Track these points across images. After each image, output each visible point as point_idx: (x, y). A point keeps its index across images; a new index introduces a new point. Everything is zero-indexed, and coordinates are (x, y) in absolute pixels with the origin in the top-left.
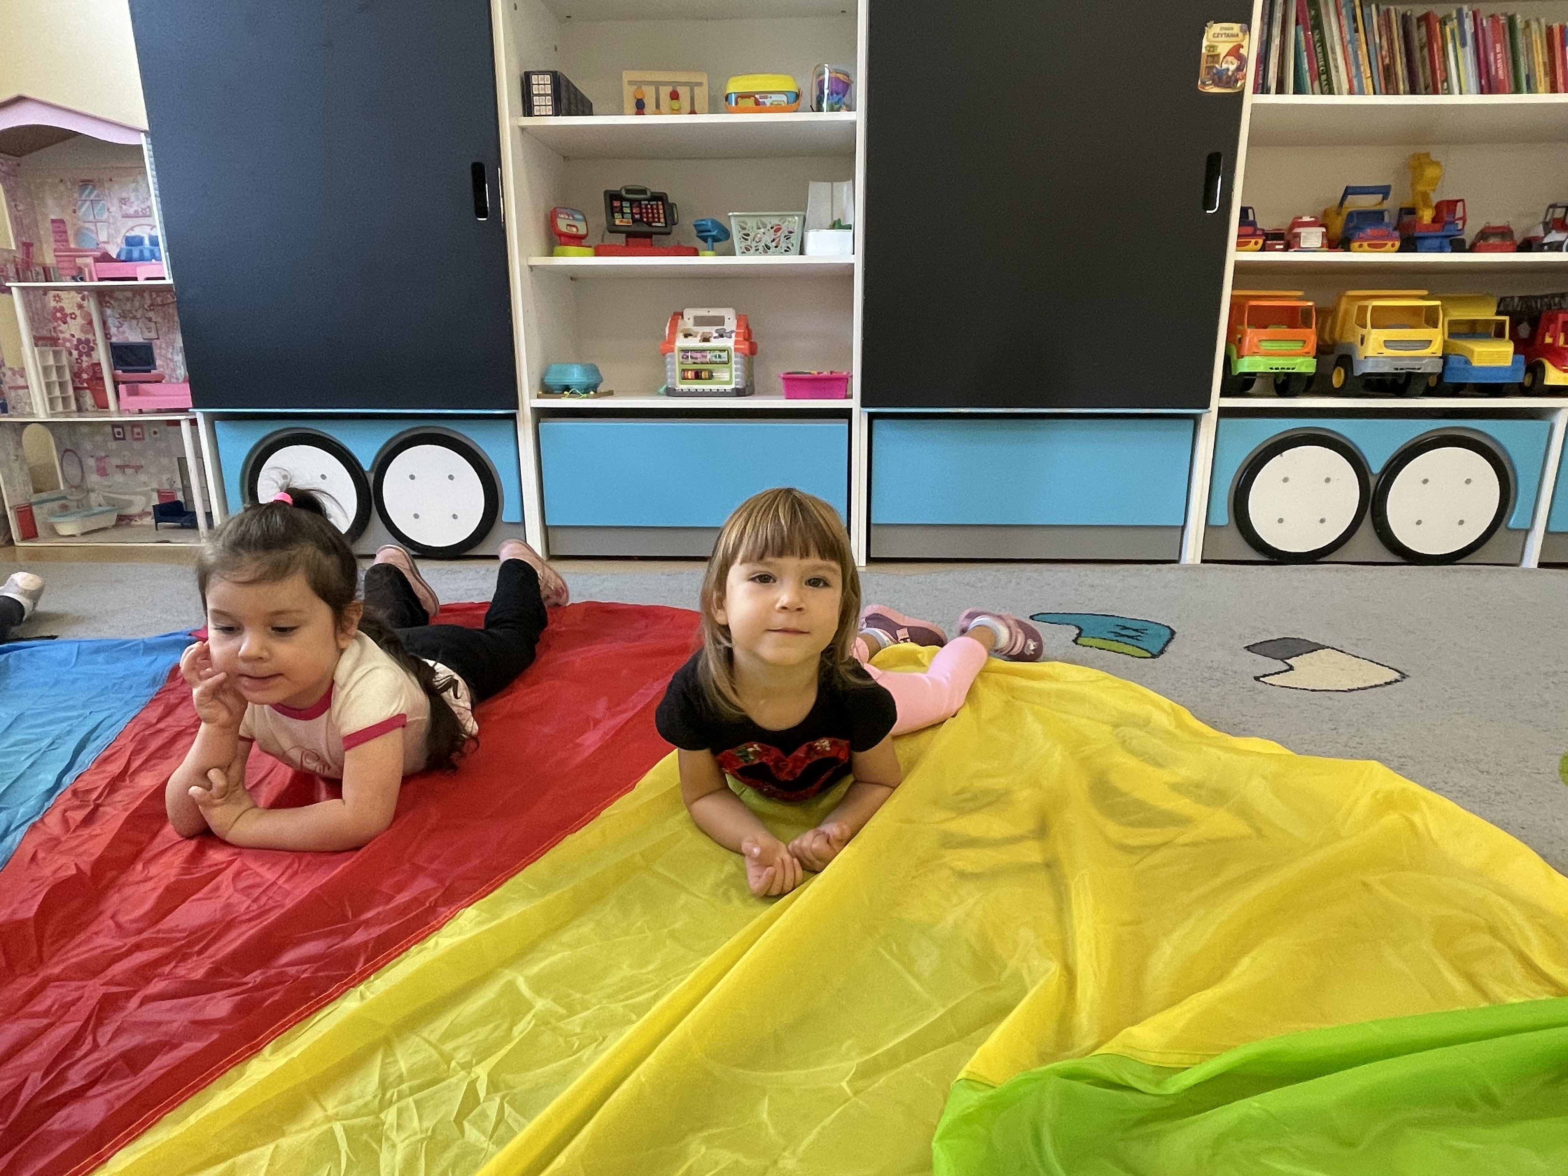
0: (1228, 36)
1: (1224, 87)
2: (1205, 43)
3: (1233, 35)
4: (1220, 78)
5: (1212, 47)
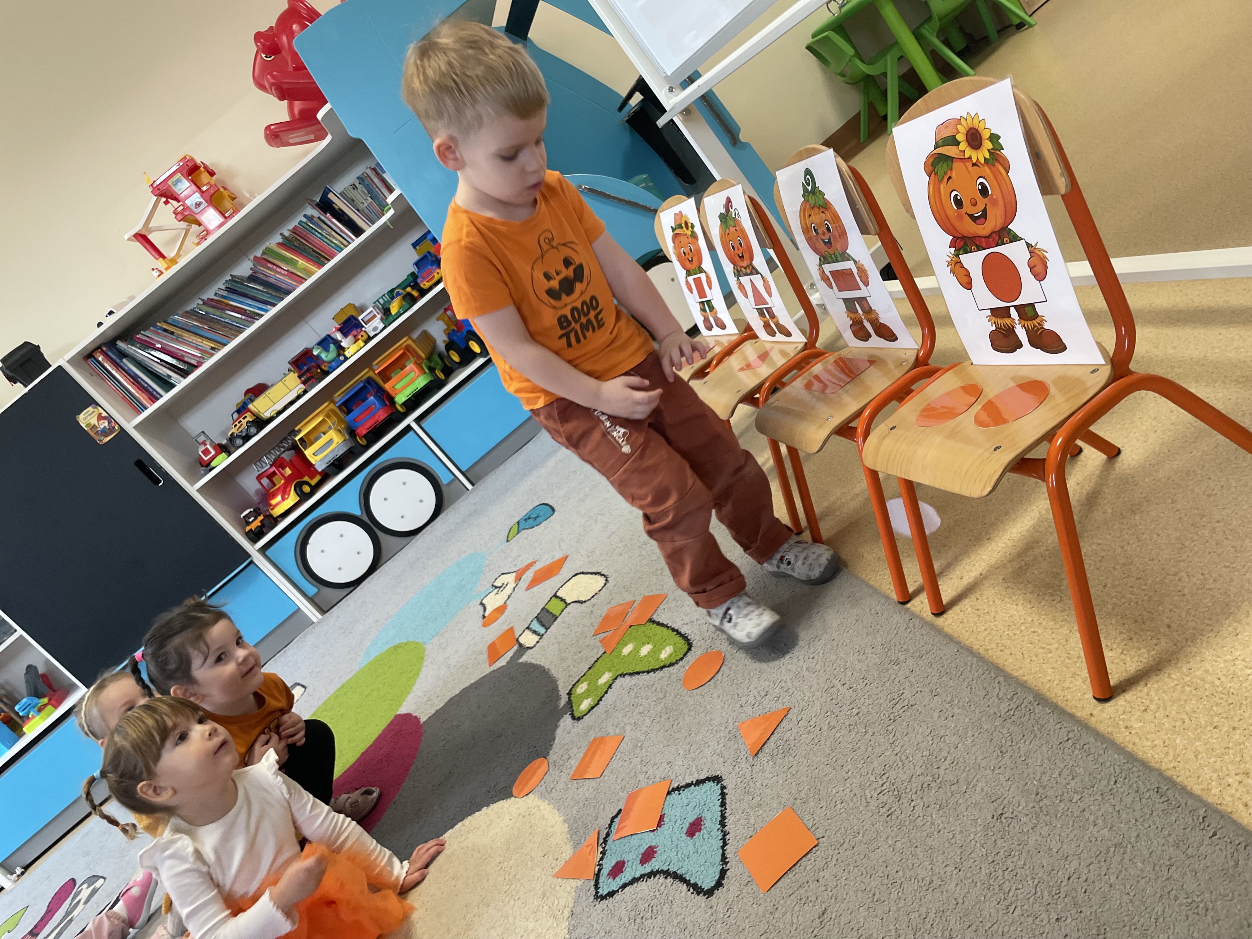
0: (90, 415)
1: (111, 434)
2: (83, 426)
3: (92, 413)
4: (105, 432)
5: (87, 425)
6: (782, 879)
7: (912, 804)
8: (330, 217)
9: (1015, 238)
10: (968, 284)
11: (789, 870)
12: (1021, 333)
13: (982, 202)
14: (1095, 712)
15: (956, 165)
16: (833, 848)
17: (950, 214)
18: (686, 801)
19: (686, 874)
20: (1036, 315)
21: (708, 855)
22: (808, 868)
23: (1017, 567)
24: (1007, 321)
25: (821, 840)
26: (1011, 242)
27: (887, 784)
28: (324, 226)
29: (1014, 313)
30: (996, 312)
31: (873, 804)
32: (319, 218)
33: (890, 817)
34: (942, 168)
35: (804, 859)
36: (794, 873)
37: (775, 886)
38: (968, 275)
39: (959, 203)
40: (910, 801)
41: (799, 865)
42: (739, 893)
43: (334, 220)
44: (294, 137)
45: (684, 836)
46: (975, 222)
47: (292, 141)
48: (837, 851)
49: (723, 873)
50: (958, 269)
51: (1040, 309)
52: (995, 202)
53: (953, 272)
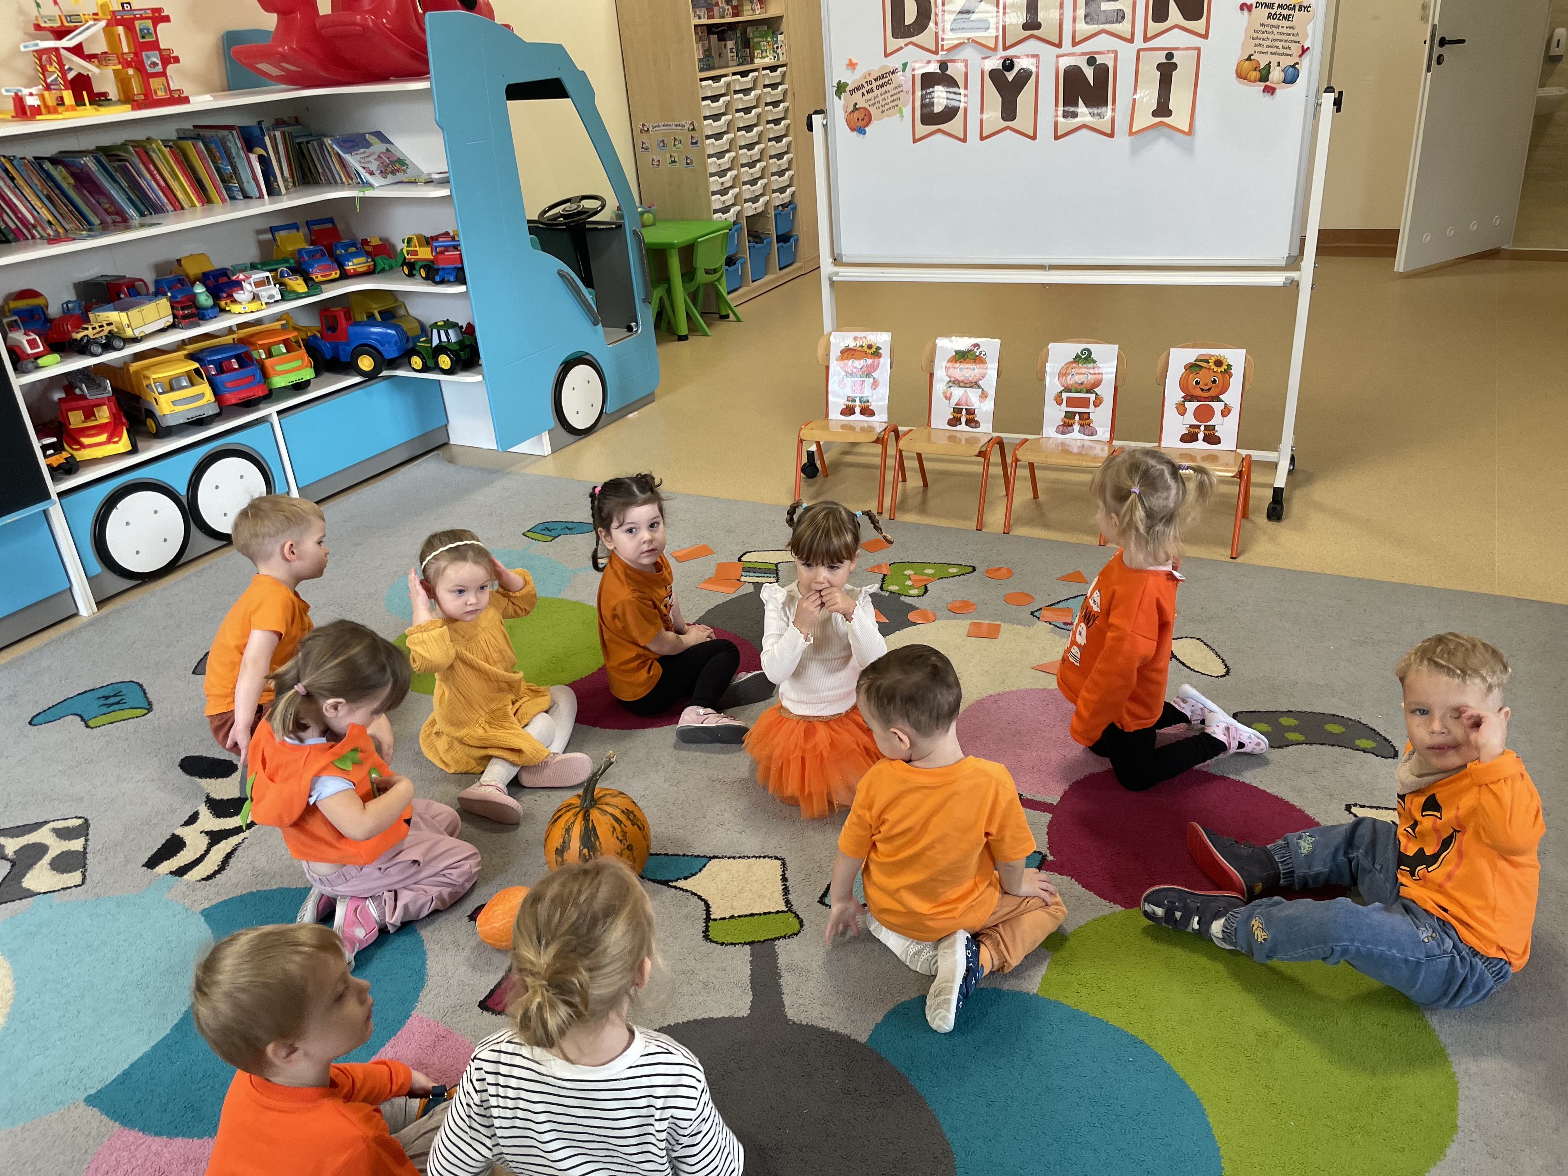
9: (1221, 400)
10: (1183, 414)
12: (1201, 436)
13: (1211, 385)
15: (1203, 370)
17: (1190, 386)
20: (1213, 429)
24: (1197, 430)
26: (1217, 401)
29: (1202, 428)
30: (1191, 426)
34: (1194, 369)
38: (1185, 410)
39: (1197, 383)
46: (1201, 391)
50: (1181, 408)
51: (1216, 428)
52: (1217, 386)
53: (1177, 408)
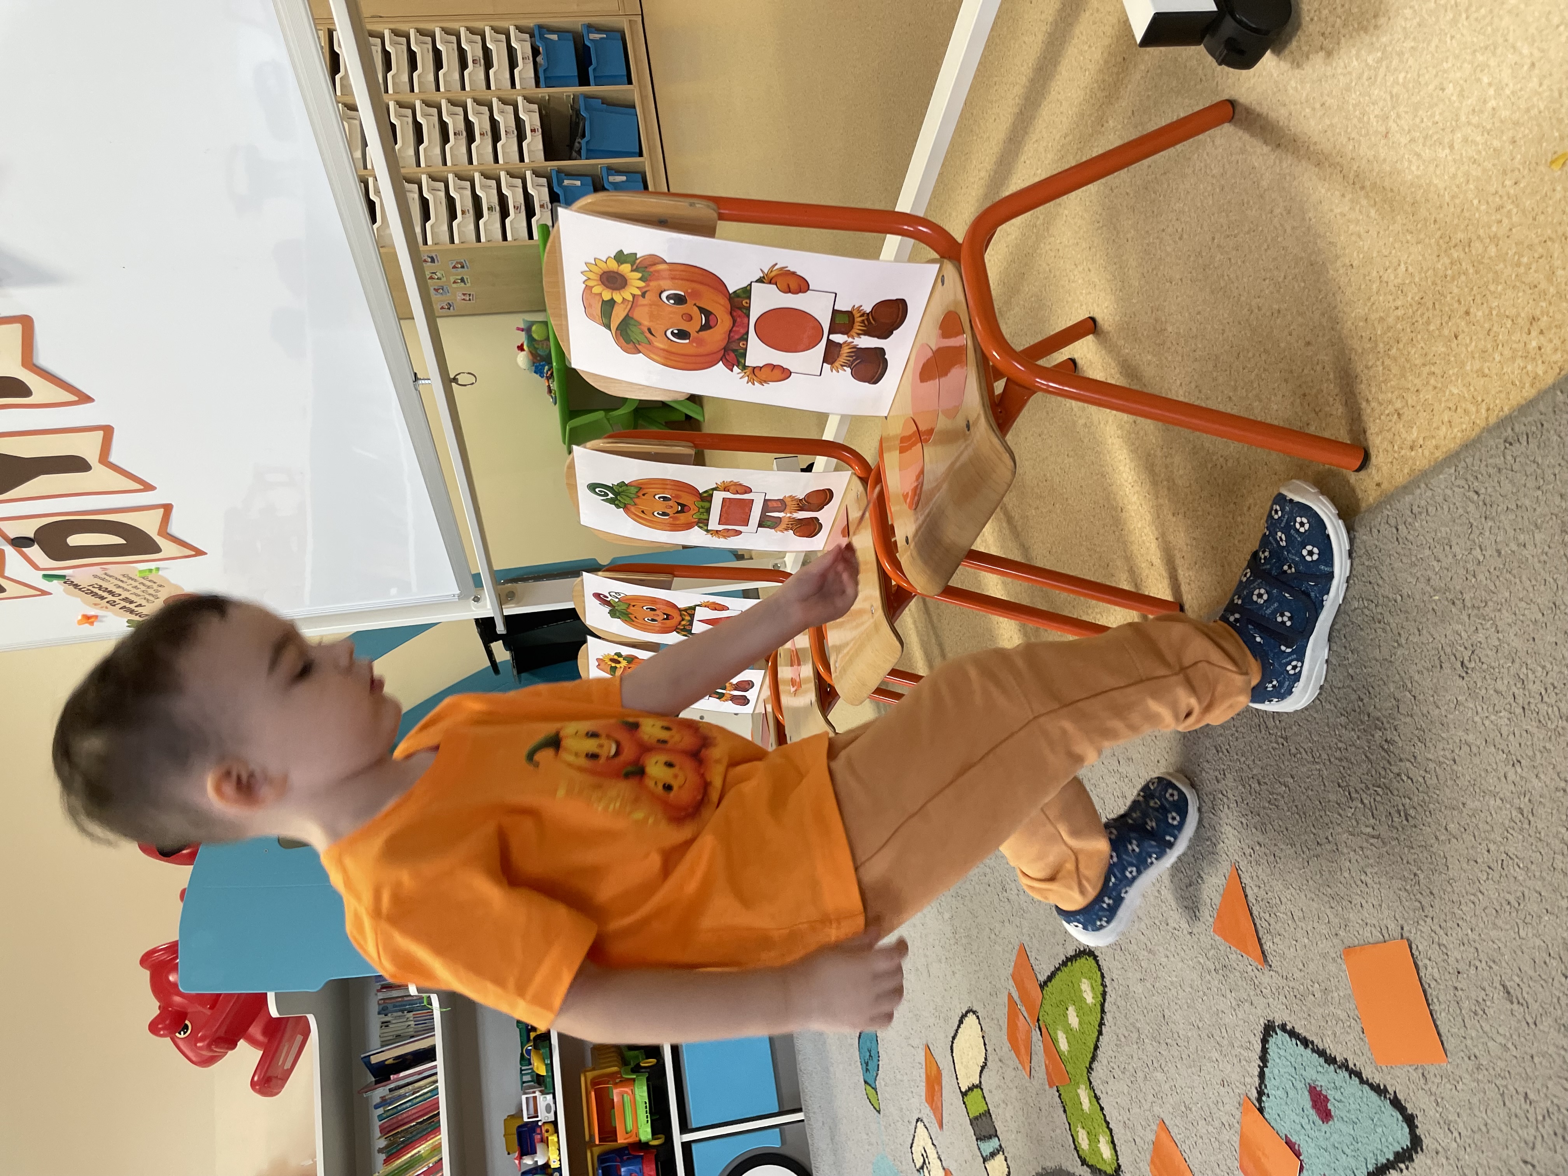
6: (1438, 1023)
7: (1405, 778)
8: (395, 1076)
9: (746, 292)
10: (784, 374)
11: (1428, 1005)
12: (867, 342)
13: (690, 308)
14: (1377, 479)
15: (636, 316)
16: (1421, 922)
17: (694, 351)
18: (1280, 1093)
19: (1377, 1160)
20: (849, 314)
21: (1364, 1108)
22: (1437, 976)
23: (1166, 492)
24: (845, 350)
25: (1406, 934)
26: (749, 298)
27: (1364, 796)
28: (402, 1091)
29: (838, 338)
30: (830, 359)
31: (1383, 830)
32: (391, 1090)
33: (1410, 818)
34: (635, 333)
35: (1422, 974)
36: (1435, 1000)
37: (1444, 1039)
38: (773, 367)
39: (682, 334)
40: (1399, 779)
41: (1426, 986)
42: (1433, 1098)
43: (402, 1074)
44: (284, 1060)
45: (1325, 1127)
46: (711, 328)
47: (287, 1066)
48: (1429, 920)
49: (1396, 1103)
50: (762, 375)
51: (843, 305)
52: (695, 294)
53: (762, 382)
